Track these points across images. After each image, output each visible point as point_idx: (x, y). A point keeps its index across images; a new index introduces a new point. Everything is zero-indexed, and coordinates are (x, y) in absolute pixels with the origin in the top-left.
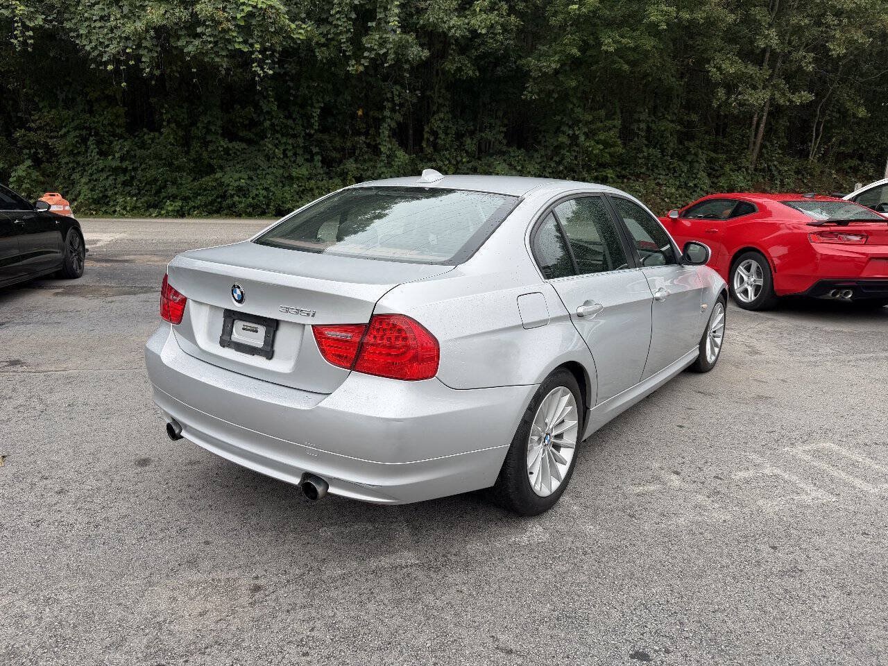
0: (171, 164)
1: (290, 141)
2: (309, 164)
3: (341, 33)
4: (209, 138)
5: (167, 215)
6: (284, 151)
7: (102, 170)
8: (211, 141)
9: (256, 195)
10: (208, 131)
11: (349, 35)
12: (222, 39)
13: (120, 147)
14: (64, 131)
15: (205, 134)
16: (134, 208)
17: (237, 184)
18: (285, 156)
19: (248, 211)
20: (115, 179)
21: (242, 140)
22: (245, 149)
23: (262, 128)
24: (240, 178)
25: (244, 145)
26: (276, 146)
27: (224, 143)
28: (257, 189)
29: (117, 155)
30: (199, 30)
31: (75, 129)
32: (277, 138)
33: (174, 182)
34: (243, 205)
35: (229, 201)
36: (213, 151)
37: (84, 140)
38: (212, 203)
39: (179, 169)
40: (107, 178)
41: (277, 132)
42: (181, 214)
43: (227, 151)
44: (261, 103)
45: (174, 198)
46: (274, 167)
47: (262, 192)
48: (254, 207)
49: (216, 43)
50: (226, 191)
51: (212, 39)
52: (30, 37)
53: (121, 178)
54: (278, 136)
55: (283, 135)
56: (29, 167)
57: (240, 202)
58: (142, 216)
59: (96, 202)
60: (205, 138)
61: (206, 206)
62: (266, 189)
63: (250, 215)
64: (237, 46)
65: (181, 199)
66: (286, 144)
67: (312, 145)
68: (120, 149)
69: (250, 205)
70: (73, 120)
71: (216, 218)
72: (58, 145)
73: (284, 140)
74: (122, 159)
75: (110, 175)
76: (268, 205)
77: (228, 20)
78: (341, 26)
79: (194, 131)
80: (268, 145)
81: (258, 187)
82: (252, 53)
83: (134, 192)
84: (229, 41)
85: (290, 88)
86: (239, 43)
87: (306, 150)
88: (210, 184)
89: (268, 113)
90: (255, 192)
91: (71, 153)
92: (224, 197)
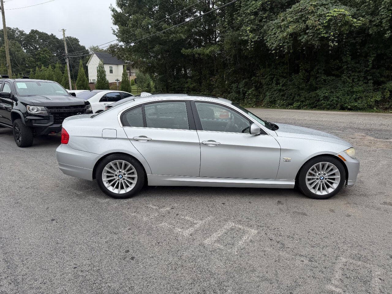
0: (299, 87)
1: (356, 74)
2: (365, 85)
3: (383, 19)
4: (318, 75)
5: (294, 108)
6: (353, 79)
7: (276, 90)
8: (318, 77)
9: (332, 100)
10: (318, 73)
11: (389, 18)
12: (317, 33)
13: (282, 81)
14: (266, 76)
15: (317, 74)
16: (283, 105)
17: (324, 95)
18: (353, 81)
19: (327, 107)
20: (279, 94)
21: (333, 75)
22: (334, 79)
23: (342, 69)
24: (325, 93)
25: (334, 78)
26: (349, 77)
27: (324, 77)
28: (333, 97)
29: (281, 84)
30: (307, 31)
31: (270, 75)
32: (350, 73)
33: (299, 95)
34: (325, 104)
35: (320, 103)
36: (319, 81)
37: (272, 79)
38: (313, 103)
39: (302, 89)
40: (277, 93)
41: (350, 70)
42: (299, 108)
43: (325, 80)
44: (343, 58)
45: (298, 101)
46: (346, 87)
47: (335, 98)
48: (331, 105)
49: (314, 36)
50: (319, 99)
51: (312, 34)
52: (252, 45)
53: (282, 93)
54: (350, 72)
55: (353, 72)
56: (253, 90)
57: (324, 103)
58: (285, 108)
59: (271, 102)
60: (316, 76)
61: (310, 104)
62: (338, 97)
63: (328, 109)
64: (322, 35)
65: (301, 102)
66: (354, 75)
67: (368, 75)
68: (282, 82)
69: (329, 105)
70: (270, 72)
71: (314, 110)
72: (263, 81)
73: (353, 74)
74: (283, 86)
75: (278, 92)
76: (337, 105)
77: (319, 25)
78: (384, 15)
79: (312, 73)
80: (344, 77)
81: (334, 96)
82: (329, 37)
83: (285, 99)
84: (319, 34)
85: (357, 49)
86: (324, 33)
87: (365, 78)
88: (313, 95)
89: (346, 62)
90: (332, 98)
91: (267, 85)
92: (319, 101)
